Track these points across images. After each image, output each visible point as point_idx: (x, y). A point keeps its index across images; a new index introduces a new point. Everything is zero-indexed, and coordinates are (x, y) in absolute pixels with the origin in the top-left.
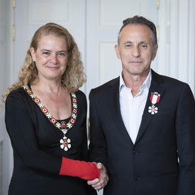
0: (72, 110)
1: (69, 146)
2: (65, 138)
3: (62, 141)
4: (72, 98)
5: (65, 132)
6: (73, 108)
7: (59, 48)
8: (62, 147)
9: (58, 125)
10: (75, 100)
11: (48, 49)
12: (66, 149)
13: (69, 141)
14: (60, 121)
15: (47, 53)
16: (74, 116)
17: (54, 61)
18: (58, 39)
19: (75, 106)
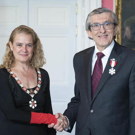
0: (38, 82)
1: (36, 105)
2: (32, 100)
3: (30, 102)
4: (38, 74)
5: (32, 96)
6: (38, 81)
7: (27, 42)
8: (31, 106)
9: (28, 92)
10: (40, 76)
11: (21, 42)
12: (33, 107)
13: (35, 102)
14: (29, 90)
15: (20, 45)
16: (39, 86)
17: (25, 51)
18: (27, 35)
19: (40, 79)
